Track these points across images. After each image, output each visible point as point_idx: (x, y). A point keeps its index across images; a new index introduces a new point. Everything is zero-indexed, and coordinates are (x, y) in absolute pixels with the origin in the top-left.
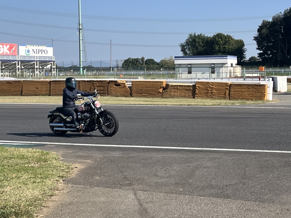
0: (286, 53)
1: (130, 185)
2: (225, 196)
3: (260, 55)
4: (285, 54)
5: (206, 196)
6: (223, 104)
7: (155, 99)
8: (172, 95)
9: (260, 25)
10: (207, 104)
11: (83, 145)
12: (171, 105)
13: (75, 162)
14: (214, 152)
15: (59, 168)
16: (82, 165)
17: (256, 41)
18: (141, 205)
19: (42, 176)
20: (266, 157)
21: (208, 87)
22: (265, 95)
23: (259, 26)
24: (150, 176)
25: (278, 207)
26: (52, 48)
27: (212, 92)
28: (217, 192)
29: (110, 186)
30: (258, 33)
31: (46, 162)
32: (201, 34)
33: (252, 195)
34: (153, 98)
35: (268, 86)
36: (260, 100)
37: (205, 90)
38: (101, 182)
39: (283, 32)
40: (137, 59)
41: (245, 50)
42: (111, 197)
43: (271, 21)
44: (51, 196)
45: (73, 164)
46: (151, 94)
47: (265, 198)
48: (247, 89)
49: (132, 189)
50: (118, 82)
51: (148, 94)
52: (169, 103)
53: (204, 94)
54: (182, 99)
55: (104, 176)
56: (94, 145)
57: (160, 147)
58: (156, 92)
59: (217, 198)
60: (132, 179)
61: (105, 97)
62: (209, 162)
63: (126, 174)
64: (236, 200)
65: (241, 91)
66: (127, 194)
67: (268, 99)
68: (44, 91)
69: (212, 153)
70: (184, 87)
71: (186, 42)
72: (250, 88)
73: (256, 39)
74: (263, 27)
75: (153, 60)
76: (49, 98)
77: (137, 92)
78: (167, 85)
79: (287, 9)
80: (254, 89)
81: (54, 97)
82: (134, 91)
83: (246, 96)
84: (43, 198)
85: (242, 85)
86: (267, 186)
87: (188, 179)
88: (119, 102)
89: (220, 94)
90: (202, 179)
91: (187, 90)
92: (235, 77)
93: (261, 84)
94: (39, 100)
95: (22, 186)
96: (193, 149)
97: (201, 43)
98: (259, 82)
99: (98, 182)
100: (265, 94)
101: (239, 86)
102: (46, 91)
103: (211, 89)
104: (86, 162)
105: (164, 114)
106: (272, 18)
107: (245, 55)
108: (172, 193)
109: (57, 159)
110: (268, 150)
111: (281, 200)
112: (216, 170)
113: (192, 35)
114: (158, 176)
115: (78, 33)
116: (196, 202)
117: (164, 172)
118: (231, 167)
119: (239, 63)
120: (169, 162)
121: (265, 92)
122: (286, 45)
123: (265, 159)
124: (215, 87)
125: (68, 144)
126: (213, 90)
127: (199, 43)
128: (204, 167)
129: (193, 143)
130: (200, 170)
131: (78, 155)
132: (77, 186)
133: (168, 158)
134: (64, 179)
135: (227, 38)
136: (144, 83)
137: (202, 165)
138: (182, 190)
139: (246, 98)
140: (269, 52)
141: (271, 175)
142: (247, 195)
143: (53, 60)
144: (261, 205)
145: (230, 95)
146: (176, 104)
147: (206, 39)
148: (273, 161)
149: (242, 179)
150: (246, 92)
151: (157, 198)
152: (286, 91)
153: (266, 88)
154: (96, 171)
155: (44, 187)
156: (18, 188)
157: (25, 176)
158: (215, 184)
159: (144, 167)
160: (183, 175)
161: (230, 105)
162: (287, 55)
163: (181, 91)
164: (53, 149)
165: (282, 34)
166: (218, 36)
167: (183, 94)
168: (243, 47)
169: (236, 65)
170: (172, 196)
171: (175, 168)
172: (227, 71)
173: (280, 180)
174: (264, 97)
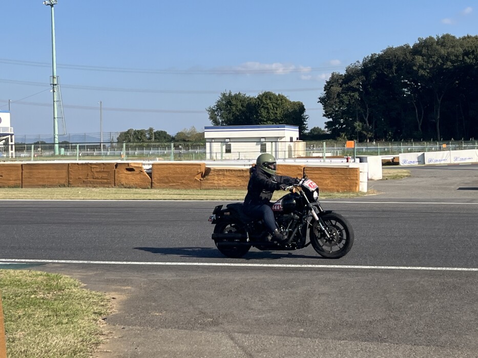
0: (367, 122)
1: (215, 323)
2: (377, 338)
3: (329, 125)
4: (365, 123)
5: (346, 339)
7: (189, 192)
8: (216, 185)
9: (328, 80)
11: (107, 262)
13: (109, 290)
14: (322, 271)
15: (86, 299)
16: (121, 294)
17: (323, 104)
18: (250, 355)
19: (66, 312)
20: (407, 276)
22: (356, 183)
23: (327, 82)
24: (241, 310)
25: (469, 353)
26: (8, 114)
28: (361, 332)
29: (184, 326)
30: (325, 92)
31: (62, 291)
32: (239, 93)
33: (419, 336)
34: (186, 189)
35: (360, 171)
36: (350, 192)
38: (167, 321)
39: (361, 90)
40: (142, 130)
41: (306, 117)
42: (195, 344)
43: (343, 74)
44: (97, 344)
45: (106, 294)
46: (183, 183)
47: (442, 339)
48: (331, 176)
49: (222, 330)
50: (131, 165)
51: (177, 184)
54: (231, 191)
55: (165, 310)
56: (125, 263)
57: (232, 265)
58: (191, 180)
59: (365, 341)
60: (214, 315)
61: (110, 189)
62: (322, 286)
63: (200, 307)
64: (397, 344)
65: (320, 178)
66: (220, 339)
67: (360, 190)
68: (12, 180)
69: (319, 272)
70: (233, 172)
71: (217, 105)
72: (334, 174)
73: (322, 100)
74: (333, 83)
75: (165, 133)
76: (22, 191)
77: (160, 180)
78: (208, 171)
79: (368, 57)
80: (341, 175)
81: (30, 189)
82: (155, 179)
83: (329, 185)
84: (85, 348)
85: (321, 169)
86: (434, 322)
87: (304, 313)
88: (138, 195)
90: (326, 313)
91: (239, 176)
92: (298, 157)
93: (351, 166)
94: (7, 194)
95: (42, 330)
96: (286, 267)
97: (240, 107)
98: (347, 164)
99: (162, 320)
101: (317, 170)
102: (15, 180)
104: (125, 290)
106: (346, 69)
107: (306, 125)
108: (290, 335)
109: (78, 286)
111: (468, 342)
112: (340, 298)
113: (226, 95)
114: (252, 309)
115: (52, 91)
116: (335, 349)
117: (260, 303)
118: (361, 294)
119: (302, 137)
120: (260, 286)
121: (357, 180)
122: (366, 109)
123: (408, 280)
124: (281, 172)
125: (81, 262)
127: (237, 107)
128: (319, 294)
130: (316, 298)
131: (107, 279)
132: (131, 327)
133: (254, 281)
134: (104, 317)
135: (279, 99)
136: (171, 166)
137: (315, 291)
138: (303, 330)
139: (329, 189)
140: (342, 120)
141: (430, 305)
142: (411, 336)
143: (10, 133)
144: (441, 351)
146: (228, 197)
147: (248, 101)
148: (421, 282)
149: (388, 311)
150: (328, 179)
151: (271, 344)
152: (381, 178)
153: (358, 173)
154: (149, 303)
155: (79, 330)
156: (36, 333)
157: (39, 314)
158: (351, 320)
159: (224, 296)
160: (292, 306)
162: (368, 125)
163: (229, 178)
164: (61, 270)
165: (360, 93)
166: (266, 97)
167: (233, 183)
168: (303, 113)
169: (297, 139)
170: (292, 340)
171: (274, 296)
172: (285, 148)
173: (449, 312)
174: (356, 186)
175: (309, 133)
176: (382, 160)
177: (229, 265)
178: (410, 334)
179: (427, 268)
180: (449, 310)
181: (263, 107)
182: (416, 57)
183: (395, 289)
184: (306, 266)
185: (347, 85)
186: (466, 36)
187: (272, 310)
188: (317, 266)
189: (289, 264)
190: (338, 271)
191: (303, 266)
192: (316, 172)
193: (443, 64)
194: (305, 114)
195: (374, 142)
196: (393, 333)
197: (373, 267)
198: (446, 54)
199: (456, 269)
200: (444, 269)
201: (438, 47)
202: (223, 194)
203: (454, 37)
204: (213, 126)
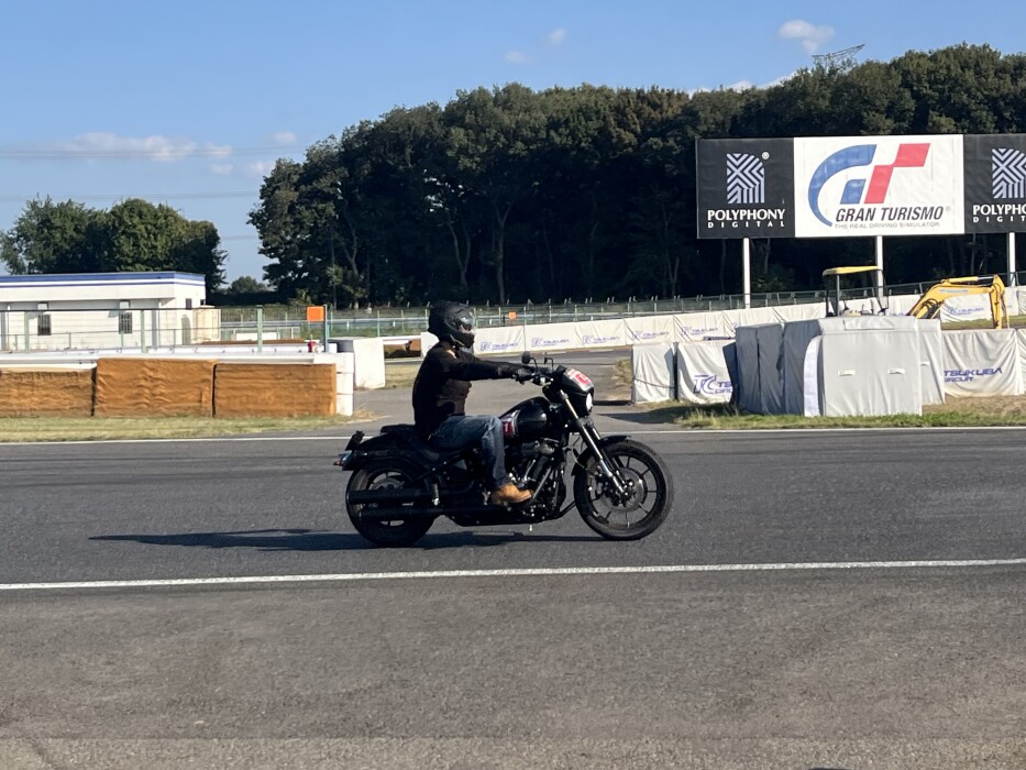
0: (354, 266)
3: (272, 272)
4: (350, 268)
5: (296, 736)
6: (209, 432)
8: (15, 407)
9: (269, 176)
10: (152, 432)
12: (25, 440)
14: (249, 590)
17: (258, 227)
20: (430, 591)
21: (140, 376)
22: (330, 398)
23: (266, 180)
24: (63, 687)
25: (550, 747)
27: (154, 395)
28: (329, 718)
30: (263, 201)
32: (70, 202)
33: (451, 718)
35: (338, 370)
36: (316, 416)
37: (130, 387)
39: (340, 198)
41: (222, 255)
43: (302, 164)
47: (497, 722)
48: (273, 381)
49: (19, 734)
52: (18, 435)
53: (128, 402)
54: (50, 421)
57: (47, 586)
59: (337, 737)
62: (249, 623)
64: (403, 738)
65: (251, 388)
66: (12, 755)
67: (338, 411)
69: (245, 593)
70: (54, 379)
71: (17, 229)
72: (282, 378)
73: (256, 219)
74: (279, 181)
79: (352, 127)
80: (296, 381)
83: (271, 402)
85: (253, 368)
86: (483, 685)
87: (205, 685)
89: (182, 400)
90: (256, 682)
91: (67, 387)
92: (203, 344)
93: (317, 361)
96: (171, 586)
97: (70, 232)
100: (331, 394)
101: (245, 371)
103: (149, 384)
105: (12, 473)
106: (306, 152)
107: (222, 271)
108: (175, 736)
110: (425, 570)
111: (549, 725)
112: (287, 647)
113: (39, 205)
114: (90, 683)
116: (272, 759)
117: (109, 668)
118: (332, 635)
119: (213, 299)
120: (108, 631)
121: (331, 390)
122: (351, 238)
123: (433, 599)
124: (163, 377)
126: (157, 386)
127: (64, 232)
128: (242, 642)
129: (162, 563)
130: (233, 651)
133: (96, 621)
135: (160, 214)
137: (231, 634)
138: (202, 722)
139: (270, 411)
140: (300, 261)
141: (476, 650)
142: (434, 719)
144: (494, 747)
145: (217, 401)
146: (41, 435)
147: (90, 218)
148: (460, 603)
149: (388, 669)
150: (269, 389)
151: (129, 757)
152: (383, 386)
153: (332, 375)
158: (309, 692)
159: (25, 657)
160: (180, 672)
161: (232, 434)
162: (356, 272)
163: (44, 393)
165: (338, 205)
166: (131, 210)
167: (53, 403)
168: (214, 245)
169: (202, 303)
170: (178, 746)
171: (140, 651)
172: (176, 324)
173: (513, 662)
174: (329, 404)
175: (229, 289)
176: (385, 347)
177: (39, 586)
178: (431, 715)
179: (472, 573)
180: (513, 658)
181: (123, 233)
182: (453, 131)
183: (404, 621)
184: (213, 581)
185: (309, 187)
186: (553, 88)
187: (136, 683)
188: (238, 580)
189: (177, 578)
190: (285, 588)
191: (208, 581)
192: (243, 374)
193: (509, 147)
194: (219, 248)
195: (370, 309)
196: (397, 714)
197: (359, 576)
198: (513, 126)
199: (529, 571)
200: (506, 572)
201: (498, 111)
202: (30, 428)
203: (528, 90)
204: (8, 274)
